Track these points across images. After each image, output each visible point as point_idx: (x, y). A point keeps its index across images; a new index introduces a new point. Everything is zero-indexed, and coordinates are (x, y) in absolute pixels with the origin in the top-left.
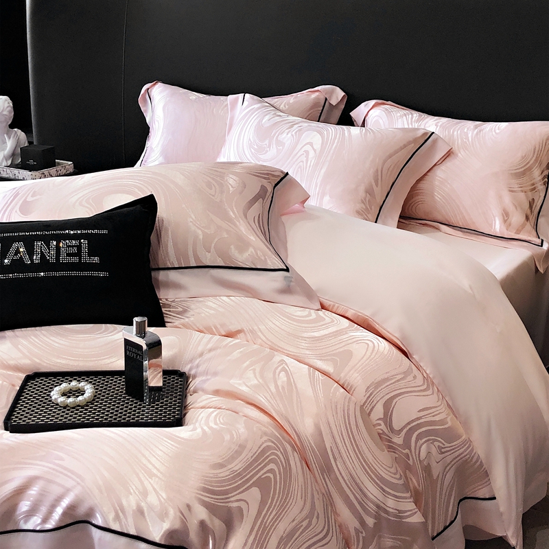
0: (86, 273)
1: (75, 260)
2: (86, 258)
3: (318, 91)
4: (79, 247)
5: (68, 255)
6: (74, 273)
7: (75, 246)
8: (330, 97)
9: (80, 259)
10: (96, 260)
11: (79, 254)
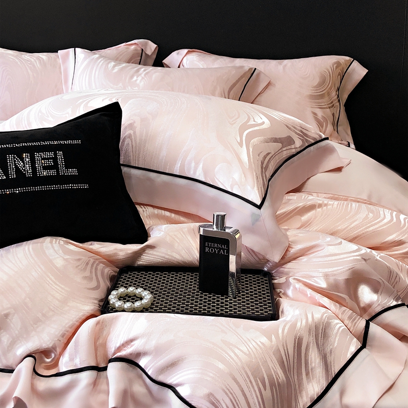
0: (66, 186)
1: (53, 172)
2: (63, 171)
3: (135, 44)
4: (55, 159)
5: (45, 168)
6: (53, 187)
7: (50, 158)
8: (146, 48)
9: (58, 172)
10: (73, 172)
11: (55, 166)
